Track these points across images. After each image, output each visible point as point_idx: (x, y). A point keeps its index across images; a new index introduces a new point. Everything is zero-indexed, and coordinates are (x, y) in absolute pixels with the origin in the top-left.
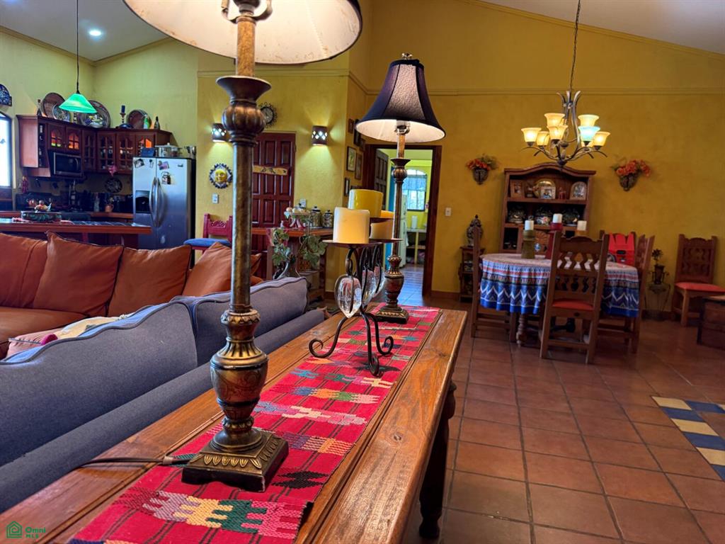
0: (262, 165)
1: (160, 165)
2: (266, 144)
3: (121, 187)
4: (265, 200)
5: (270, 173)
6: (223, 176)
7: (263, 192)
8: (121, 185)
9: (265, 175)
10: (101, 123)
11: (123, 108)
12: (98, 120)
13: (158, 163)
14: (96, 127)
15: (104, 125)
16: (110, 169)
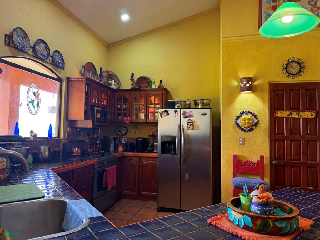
0: (287, 110)
1: (183, 114)
2: (290, 92)
3: (128, 132)
4: (291, 141)
5: (297, 116)
6: (251, 121)
7: (289, 134)
8: (127, 130)
9: (290, 118)
10: (117, 86)
11: (133, 75)
12: (115, 84)
13: (182, 113)
14: (114, 88)
15: (119, 87)
16: (125, 119)
